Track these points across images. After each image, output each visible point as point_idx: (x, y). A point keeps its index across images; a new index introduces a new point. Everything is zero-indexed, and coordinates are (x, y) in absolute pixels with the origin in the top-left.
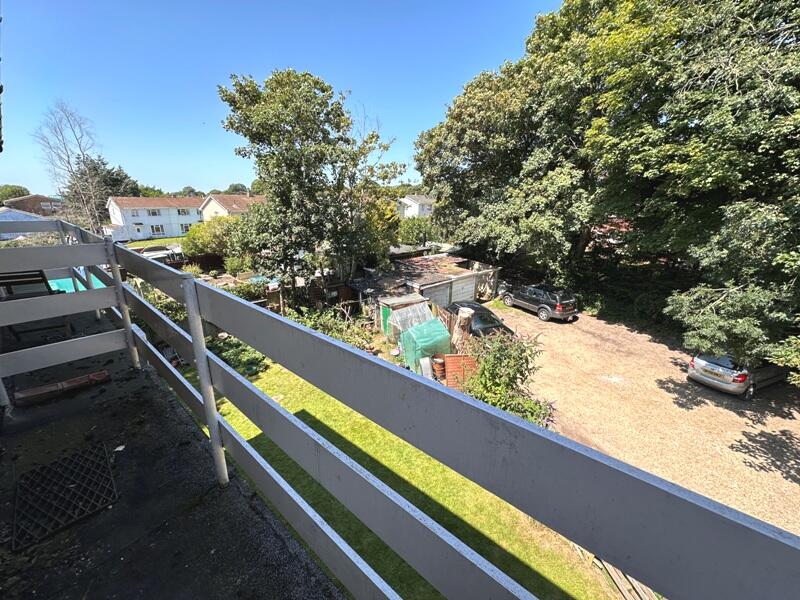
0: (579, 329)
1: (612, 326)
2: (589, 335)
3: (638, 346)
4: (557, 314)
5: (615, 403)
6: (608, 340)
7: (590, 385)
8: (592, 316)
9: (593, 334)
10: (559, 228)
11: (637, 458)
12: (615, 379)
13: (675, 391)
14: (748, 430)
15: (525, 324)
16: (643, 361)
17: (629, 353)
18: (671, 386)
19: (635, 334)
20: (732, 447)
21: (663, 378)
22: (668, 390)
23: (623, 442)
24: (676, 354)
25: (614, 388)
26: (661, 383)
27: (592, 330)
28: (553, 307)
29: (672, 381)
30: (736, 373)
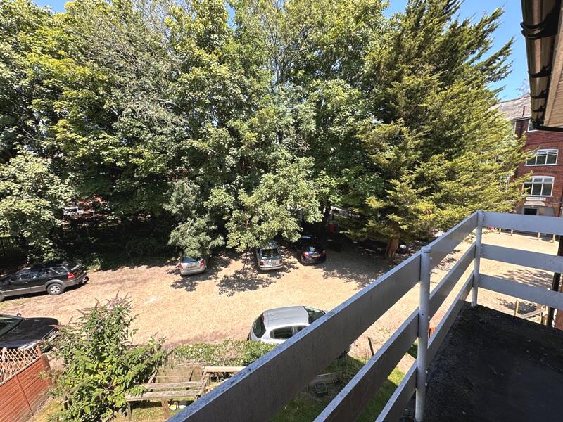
0: (97, 284)
1: (117, 271)
2: (109, 285)
3: (145, 274)
4: (71, 282)
5: (165, 312)
6: (124, 281)
7: (143, 313)
8: (97, 271)
9: (111, 282)
10: (47, 208)
11: (200, 328)
12: (152, 300)
13: (183, 286)
14: (217, 283)
15: (41, 306)
16: (155, 281)
17: (144, 281)
18: (179, 284)
19: (136, 268)
20: (220, 294)
21: (172, 283)
22: (179, 287)
23: (188, 328)
24: (165, 268)
25: (156, 304)
26: (173, 286)
27: (107, 280)
28: (64, 278)
29: (177, 282)
30: (200, 262)
